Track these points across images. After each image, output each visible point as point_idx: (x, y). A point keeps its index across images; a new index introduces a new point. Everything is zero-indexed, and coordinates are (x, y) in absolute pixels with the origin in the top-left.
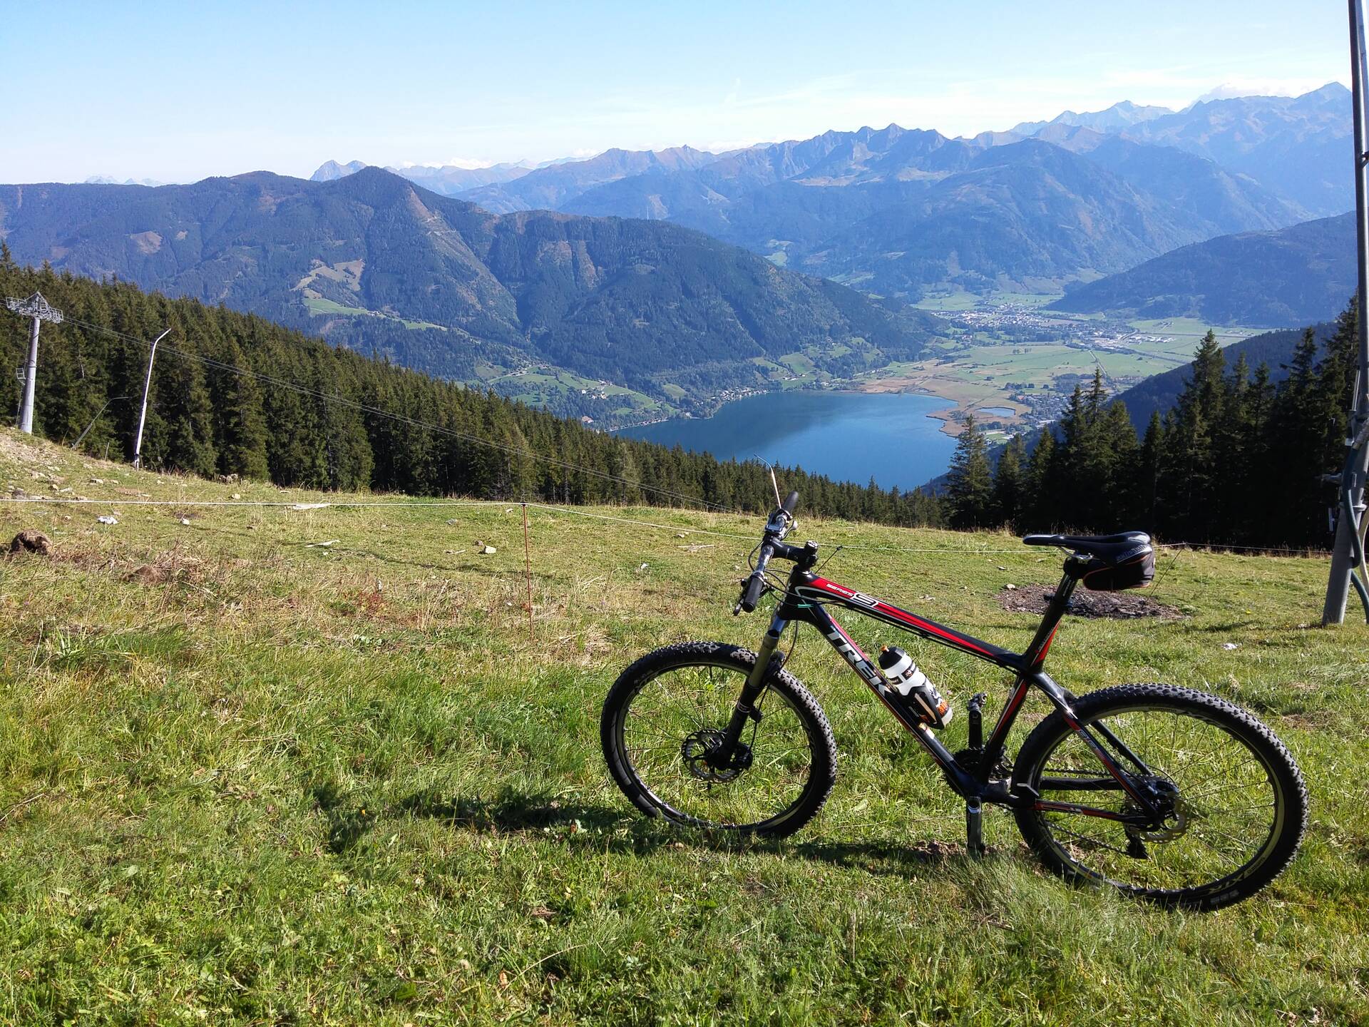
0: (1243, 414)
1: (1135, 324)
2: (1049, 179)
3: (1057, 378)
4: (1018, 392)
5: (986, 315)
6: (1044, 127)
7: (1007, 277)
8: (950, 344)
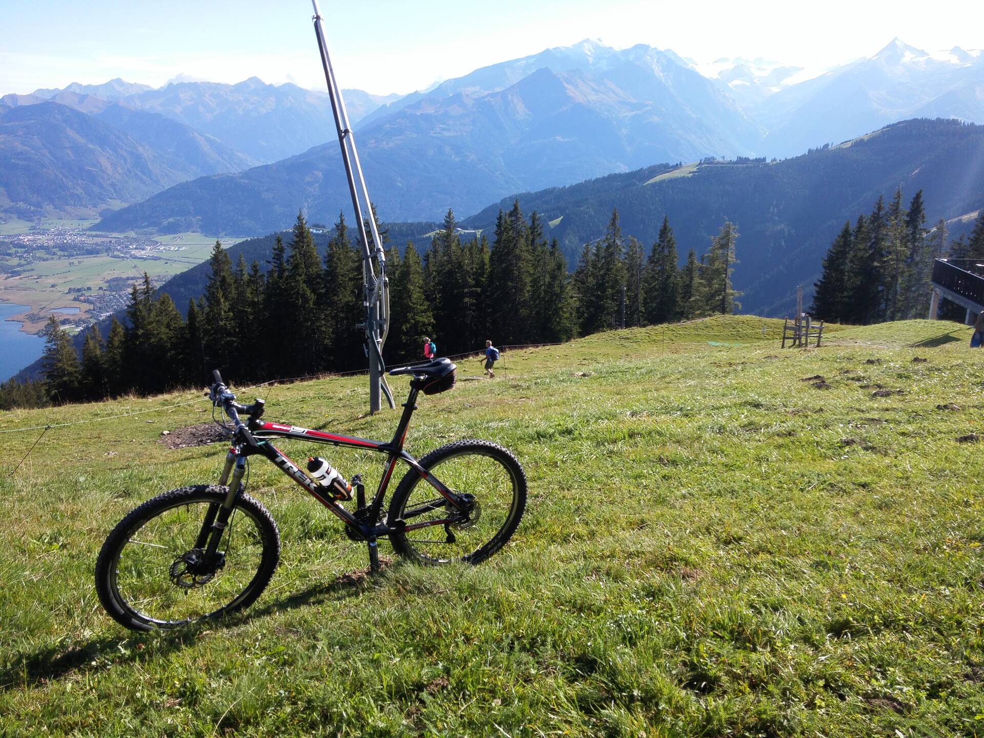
0: (249, 295)
1: (158, 238)
2: (71, 133)
3: (108, 282)
4: (80, 294)
5: (40, 237)
6: (57, 93)
7: (52, 206)
8: (14, 261)
